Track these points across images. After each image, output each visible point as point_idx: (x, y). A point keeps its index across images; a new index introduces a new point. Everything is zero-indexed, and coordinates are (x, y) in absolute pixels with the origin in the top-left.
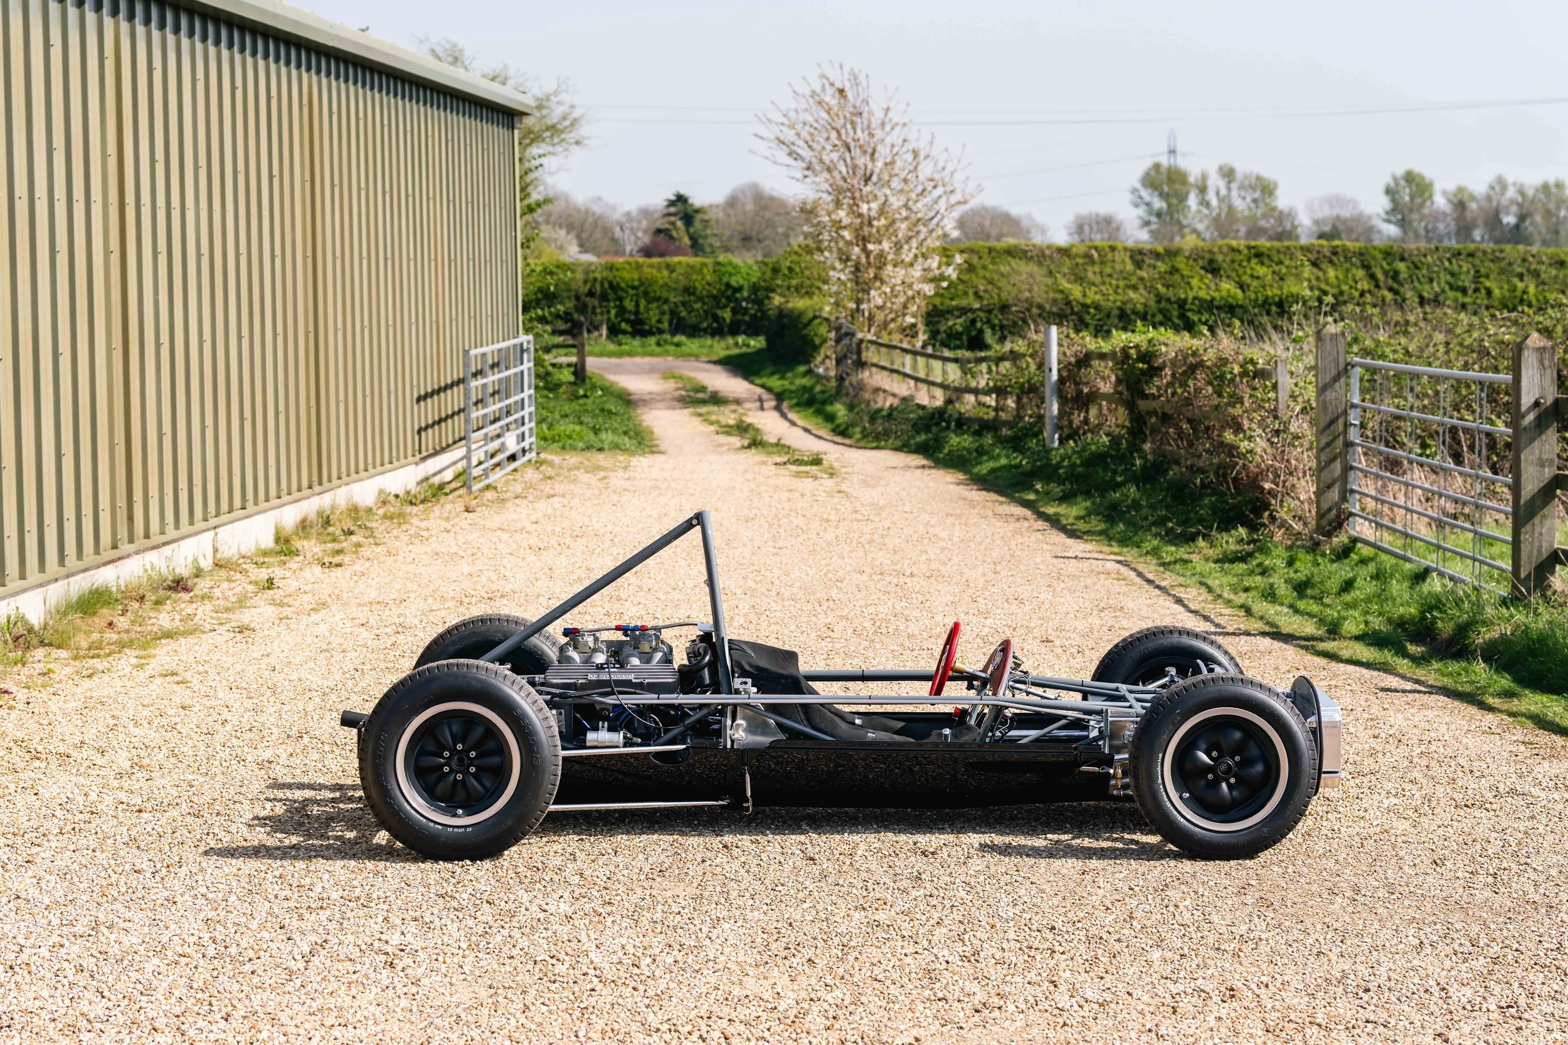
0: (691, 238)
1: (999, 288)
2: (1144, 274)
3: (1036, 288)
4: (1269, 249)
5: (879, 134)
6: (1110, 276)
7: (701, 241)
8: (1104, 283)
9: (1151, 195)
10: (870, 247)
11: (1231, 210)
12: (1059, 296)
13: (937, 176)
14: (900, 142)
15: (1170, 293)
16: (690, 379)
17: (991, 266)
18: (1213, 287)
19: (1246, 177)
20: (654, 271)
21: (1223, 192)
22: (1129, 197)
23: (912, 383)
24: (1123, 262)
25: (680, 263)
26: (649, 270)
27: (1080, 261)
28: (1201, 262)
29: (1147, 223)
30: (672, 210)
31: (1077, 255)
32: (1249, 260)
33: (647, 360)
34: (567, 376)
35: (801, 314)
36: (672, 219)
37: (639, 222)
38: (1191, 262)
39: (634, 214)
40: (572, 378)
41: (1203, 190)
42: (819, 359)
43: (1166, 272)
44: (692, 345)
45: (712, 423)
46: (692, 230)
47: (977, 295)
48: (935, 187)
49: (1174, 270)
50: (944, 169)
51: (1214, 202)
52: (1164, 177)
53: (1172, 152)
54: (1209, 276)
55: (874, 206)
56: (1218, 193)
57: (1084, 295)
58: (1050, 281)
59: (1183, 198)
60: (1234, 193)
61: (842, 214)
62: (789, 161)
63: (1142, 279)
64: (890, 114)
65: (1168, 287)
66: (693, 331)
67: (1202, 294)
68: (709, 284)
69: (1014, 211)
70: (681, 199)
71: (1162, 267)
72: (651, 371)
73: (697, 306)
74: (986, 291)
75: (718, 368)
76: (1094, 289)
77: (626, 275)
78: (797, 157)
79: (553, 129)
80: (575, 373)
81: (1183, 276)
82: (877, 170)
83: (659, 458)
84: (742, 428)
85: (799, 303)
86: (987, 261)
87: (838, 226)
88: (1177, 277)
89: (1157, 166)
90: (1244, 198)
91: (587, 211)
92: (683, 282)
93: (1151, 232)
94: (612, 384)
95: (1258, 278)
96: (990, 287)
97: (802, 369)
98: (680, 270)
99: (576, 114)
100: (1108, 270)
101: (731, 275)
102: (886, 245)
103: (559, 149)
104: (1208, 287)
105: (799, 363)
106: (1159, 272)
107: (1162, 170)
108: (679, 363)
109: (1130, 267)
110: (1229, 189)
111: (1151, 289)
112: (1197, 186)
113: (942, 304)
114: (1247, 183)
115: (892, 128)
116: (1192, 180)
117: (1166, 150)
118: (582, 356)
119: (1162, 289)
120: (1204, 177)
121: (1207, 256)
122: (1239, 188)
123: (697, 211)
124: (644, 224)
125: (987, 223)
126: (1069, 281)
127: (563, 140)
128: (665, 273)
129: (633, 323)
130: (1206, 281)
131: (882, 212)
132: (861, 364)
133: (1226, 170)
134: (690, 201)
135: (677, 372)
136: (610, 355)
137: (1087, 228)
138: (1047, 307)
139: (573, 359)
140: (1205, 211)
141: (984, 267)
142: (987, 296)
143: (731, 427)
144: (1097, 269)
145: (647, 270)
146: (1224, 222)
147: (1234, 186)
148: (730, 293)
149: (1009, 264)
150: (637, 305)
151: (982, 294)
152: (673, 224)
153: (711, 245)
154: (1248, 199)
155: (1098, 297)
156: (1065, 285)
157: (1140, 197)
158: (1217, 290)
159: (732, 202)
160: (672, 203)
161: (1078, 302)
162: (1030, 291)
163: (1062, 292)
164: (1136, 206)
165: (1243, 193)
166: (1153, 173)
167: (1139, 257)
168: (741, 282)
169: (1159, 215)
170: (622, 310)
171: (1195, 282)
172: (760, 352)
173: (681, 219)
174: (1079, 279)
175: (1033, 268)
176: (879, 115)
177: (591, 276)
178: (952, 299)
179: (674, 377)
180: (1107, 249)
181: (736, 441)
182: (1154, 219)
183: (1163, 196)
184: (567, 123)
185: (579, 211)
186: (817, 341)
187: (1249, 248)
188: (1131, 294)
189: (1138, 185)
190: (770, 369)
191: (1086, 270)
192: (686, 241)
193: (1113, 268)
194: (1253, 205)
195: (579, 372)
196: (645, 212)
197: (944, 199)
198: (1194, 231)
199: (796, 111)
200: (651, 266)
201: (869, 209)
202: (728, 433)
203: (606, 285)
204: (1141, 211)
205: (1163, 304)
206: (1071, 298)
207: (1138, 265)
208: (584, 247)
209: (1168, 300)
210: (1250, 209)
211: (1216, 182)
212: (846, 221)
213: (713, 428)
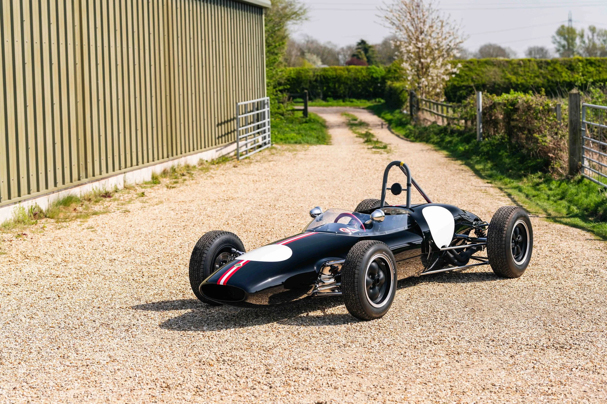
0: (367, 58)
1: (482, 77)
2: (542, 71)
3: (497, 77)
4: (595, 60)
5: (426, 13)
6: (528, 72)
7: (372, 59)
8: (525, 75)
9: (560, 38)
10: (422, 60)
11: (594, 44)
12: (507, 81)
13: (451, 32)
14: (436, 17)
15: (554, 79)
16: (352, 115)
17: (478, 69)
18: (571, 76)
19: (601, 31)
20: (342, 72)
21: (591, 37)
22: (551, 40)
23: (436, 116)
24: (534, 66)
25: (352, 68)
26: (340, 71)
27: (515, 66)
28: (566, 66)
29: (558, 50)
30: (360, 46)
31: (515, 64)
32: (586, 65)
33: (339, 108)
34: (300, 114)
35: (398, 88)
36: (359, 50)
37: (347, 52)
38: (562, 66)
39: (345, 48)
40: (302, 115)
41: (582, 36)
42: (405, 107)
43: (552, 70)
44: (357, 102)
45: (356, 133)
46: (368, 55)
47: (473, 80)
48: (450, 36)
49: (555, 69)
50: (454, 28)
51: (587, 41)
52: (566, 31)
53: (570, 20)
54: (570, 72)
55: (424, 44)
56: (588, 38)
57: (517, 80)
58: (503, 75)
59: (573, 39)
60: (595, 37)
61: (411, 47)
62: (390, 26)
63: (541, 73)
64: (432, 6)
65: (552, 76)
66: (359, 97)
67: (567, 79)
68: (364, 77)
69: (503, 46)
70: (363, 42)
71: (550, 68)
72: (336, 112)
73: (359, 86)
74: (476, 79)
75: (365, 111)
76: (521, 77)
77: (330, 73)
78: (394, 24)
79: (295, 13)
80: (304, 113)
81: (558, 72)
82: (425, 30)
83: (331, 147)
84: (367, 135)
85: (397, 84)
86: (477, 66)
87: (409, 52)
88: (556, 72)
89: (563, 27)
90: (599, 40)
91: (325, 48)
92: (354, 76)
93: (560, 54)
94: (320, 118)
95: (590, 72)
96: (478, 77)
97: (397, 111)
98: (353, 71)
99: (305, 7)
100: (527, 69)
101: (373, 73)
102: (429, 60)
103: (299, 22)
104: (569, 76)
105: (396, 108)
106: (549, 71)
107: (565, 28)
108: (352, 109)
109: (536, 68)
110: (593, 36)
111: (544, 77)
112: (579, 35)
113: (458, 84)
114: (600, 33)
115: (432, 12)
116: (577, 32)
117: (567, 19)
118: (306, 106)
119: (549, 77)
120: (583, 31)
121: (569, 63)
122: (598, 35)
123: (370, 47)
124: (349, 52)
125: (491, 51)
126: (511, 75)
127: (300, 18)
128: (346, 72)
129: (332, 92)
130: (568, 74)
131: (428, 46)
132: (418, 109)
133: (592, 28)
134: (367, 43)
135: (347, 113)
136: (324, 106)
137: (533, 53)
138: (502, 85)
139: (302, 108)
140: (583, 45)
141: (476, 69)
142: (476, 81)
143: (362, 134)
144: (522, 69)
145: (339, 71)
146: (591, 50)
147: (595, 35)
148: (374, 80)
149: (486, 67)
150: (335, 86)
151: (474, 79)
152: (360, 52)
153: (375, 61)
154: (601, 40)
155: (523, 81)
156: (509, 76)
157: (556, 40)
158: (573, 77)
159: (385, 43)
160: (359, 44)
161: (514, 82)
162: (495, 78)
163: (508, 79)
164: (554, 43)
165: (599, 37)
166: (561, 30)
167: (540, 64)
168: (378, 76)
169: (564, 46)
170: (328, 87)
171: (564, 74)
172: (383, 104)
173: (363, 50)
174: (516, 74)
175: (496, 69)
176: (427, 6)
177: (316, 74)
178: (462, 82)
179: (346, 115)
180: (527, 61)
181: (362, 140)
182: (561, 49)
183: (565, 39)
184: (302, 11)
185: (321, 47)
186: (404, 100)
187: (587, 60)
188: (537, 79)
189: (555, 35)
190: (387, 111)
191: (518, 70)
192: (365, 59)
193: (529, 68)
194: (603, 43)
195: (305, 112)
196: (349, 48)
197: (453, 41)
198: (578, 53)
199: (393, 5)
200: (341, 69)
201: (422, 45)
202: (360, 137)
203: (322, 77)
204: (556, 46)
205: (550, 83)
206: (512, 81)
207: (540, 67)
208: (324, 62)
209: (552, 82)
210: (602, 44)
211: (588, 33)
212: (412, 51)
213: (355, 135)
